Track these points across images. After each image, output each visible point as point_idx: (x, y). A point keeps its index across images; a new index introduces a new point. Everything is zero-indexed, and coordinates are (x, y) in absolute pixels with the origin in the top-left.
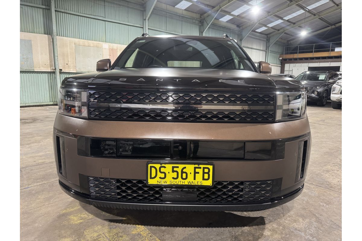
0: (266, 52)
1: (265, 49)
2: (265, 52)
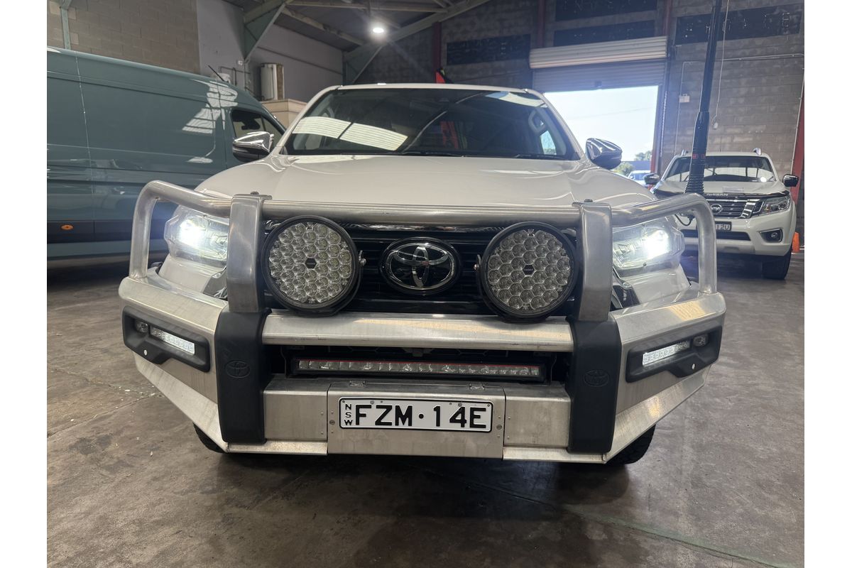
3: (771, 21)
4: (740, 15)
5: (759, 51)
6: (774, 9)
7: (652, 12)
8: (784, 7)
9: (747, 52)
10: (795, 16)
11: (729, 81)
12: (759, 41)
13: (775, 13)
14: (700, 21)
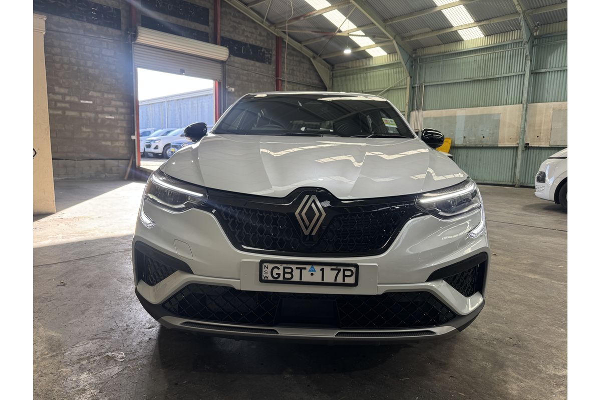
3: (261, 54)
4: (249, 46)
5: (258, 70)
6: (261, 48)
7: (207, 27)
8: (265, 49)
9: (253, 68)
10: (269, 55)
11: (247, 83)
12: (258, 64)
13: (263, 50)
14: (231, 43)
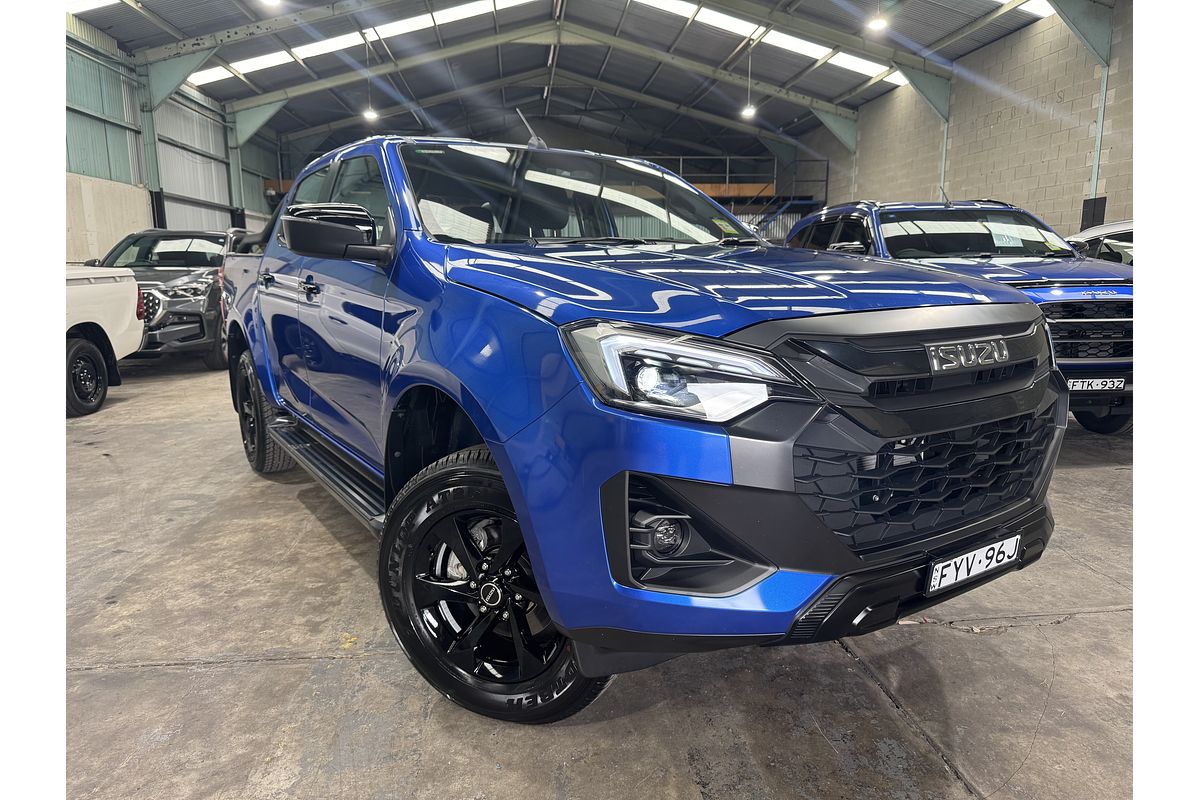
0: (228, 165)
1: (221, 155)
2: (224, 166)
